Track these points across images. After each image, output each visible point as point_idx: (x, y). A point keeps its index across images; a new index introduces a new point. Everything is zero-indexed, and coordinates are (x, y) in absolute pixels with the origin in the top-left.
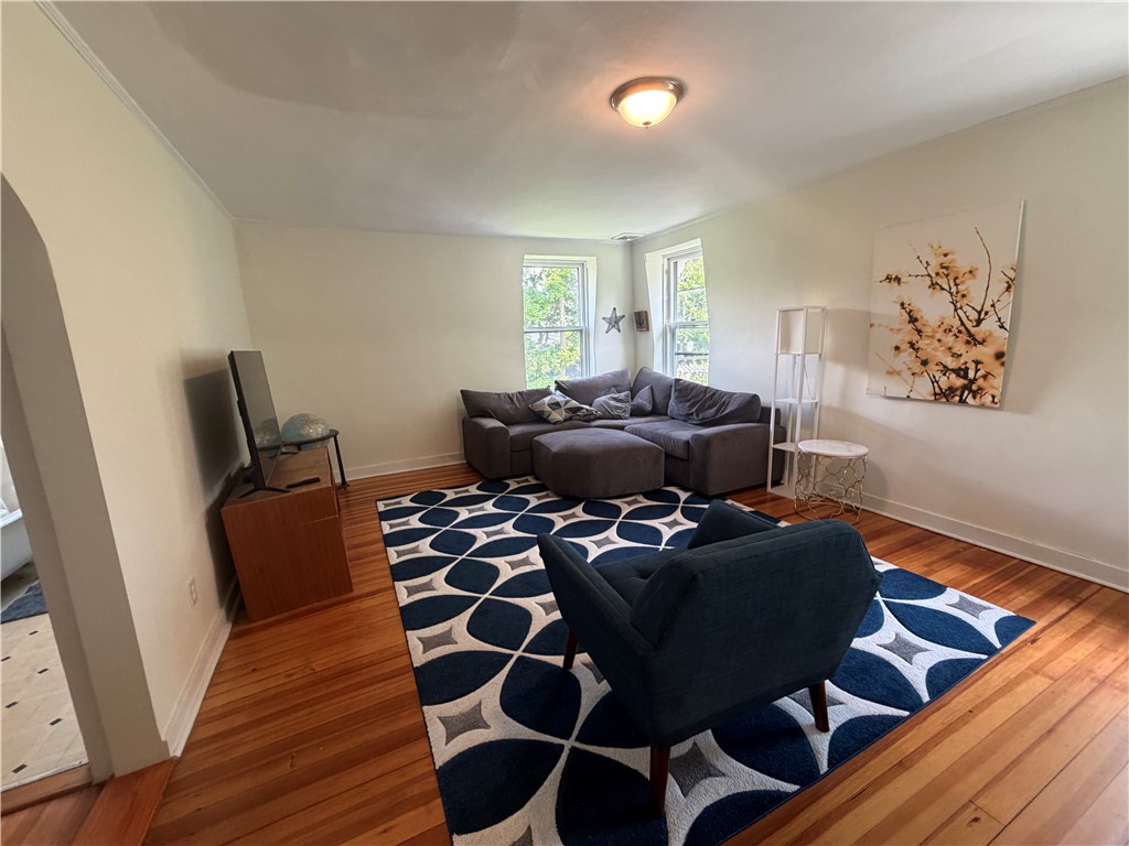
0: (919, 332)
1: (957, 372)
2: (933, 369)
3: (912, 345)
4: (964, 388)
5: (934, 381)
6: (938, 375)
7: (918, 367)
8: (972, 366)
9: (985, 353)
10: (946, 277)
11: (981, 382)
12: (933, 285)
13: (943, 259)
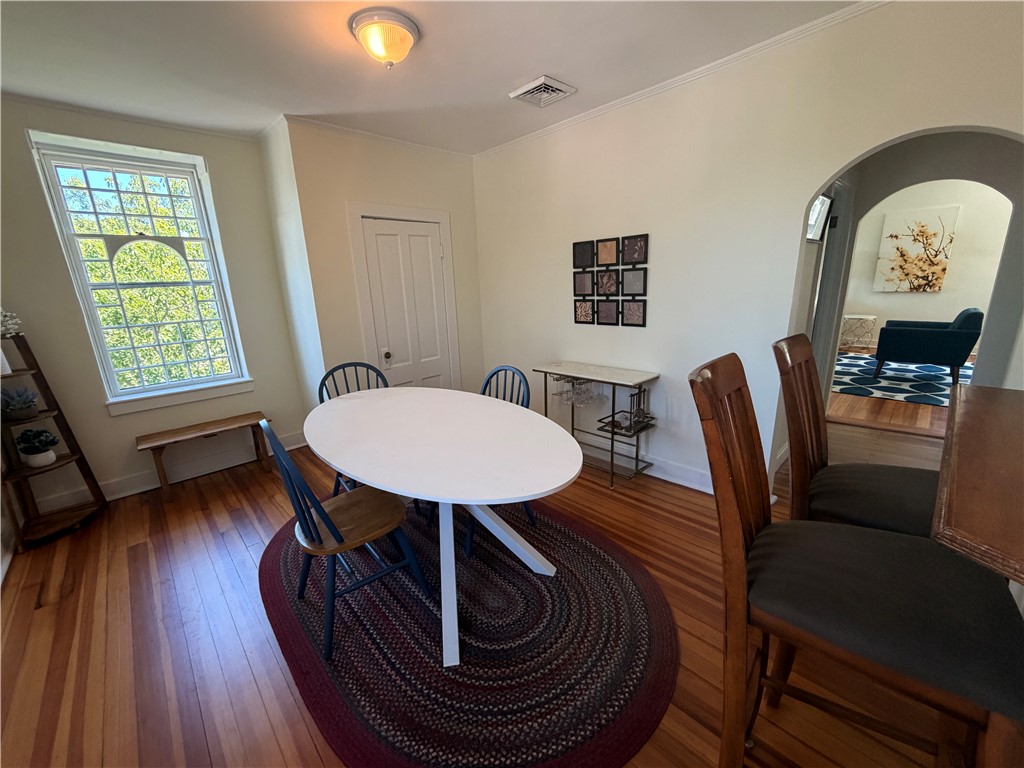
0: (906, 261)
1: (923, 278)
2: (911, 277)
3: (901, 267)
4: (926, 285)
5: (911, 283)
6: (913, 280)
7: (903, 277)
8: (930, 275)
9: (940, 268)
10: (922, 236)
12: (915, 240)
13: (921, 228)
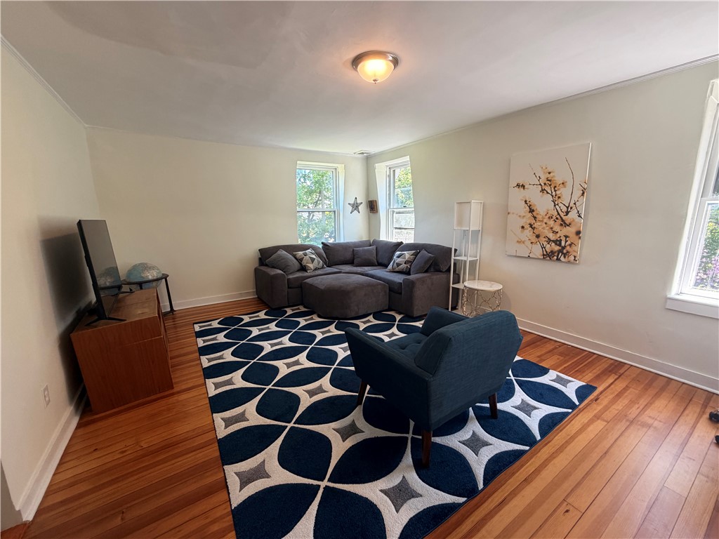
0: (535, 218)
1: (555, 242)
2: (543, 240)
3: (531, 225)
4: (560, 251)
5: (543, 247)
6: (545, 243)
7: (534, 239)
8: (563, 239)
9: (570, 231)
10: (549, 186)
11: (568, 248)
12: (543, 190)
13: (548, 176)
